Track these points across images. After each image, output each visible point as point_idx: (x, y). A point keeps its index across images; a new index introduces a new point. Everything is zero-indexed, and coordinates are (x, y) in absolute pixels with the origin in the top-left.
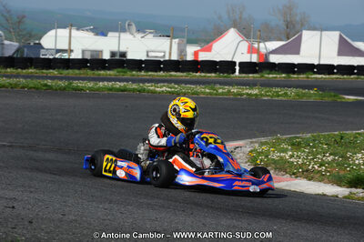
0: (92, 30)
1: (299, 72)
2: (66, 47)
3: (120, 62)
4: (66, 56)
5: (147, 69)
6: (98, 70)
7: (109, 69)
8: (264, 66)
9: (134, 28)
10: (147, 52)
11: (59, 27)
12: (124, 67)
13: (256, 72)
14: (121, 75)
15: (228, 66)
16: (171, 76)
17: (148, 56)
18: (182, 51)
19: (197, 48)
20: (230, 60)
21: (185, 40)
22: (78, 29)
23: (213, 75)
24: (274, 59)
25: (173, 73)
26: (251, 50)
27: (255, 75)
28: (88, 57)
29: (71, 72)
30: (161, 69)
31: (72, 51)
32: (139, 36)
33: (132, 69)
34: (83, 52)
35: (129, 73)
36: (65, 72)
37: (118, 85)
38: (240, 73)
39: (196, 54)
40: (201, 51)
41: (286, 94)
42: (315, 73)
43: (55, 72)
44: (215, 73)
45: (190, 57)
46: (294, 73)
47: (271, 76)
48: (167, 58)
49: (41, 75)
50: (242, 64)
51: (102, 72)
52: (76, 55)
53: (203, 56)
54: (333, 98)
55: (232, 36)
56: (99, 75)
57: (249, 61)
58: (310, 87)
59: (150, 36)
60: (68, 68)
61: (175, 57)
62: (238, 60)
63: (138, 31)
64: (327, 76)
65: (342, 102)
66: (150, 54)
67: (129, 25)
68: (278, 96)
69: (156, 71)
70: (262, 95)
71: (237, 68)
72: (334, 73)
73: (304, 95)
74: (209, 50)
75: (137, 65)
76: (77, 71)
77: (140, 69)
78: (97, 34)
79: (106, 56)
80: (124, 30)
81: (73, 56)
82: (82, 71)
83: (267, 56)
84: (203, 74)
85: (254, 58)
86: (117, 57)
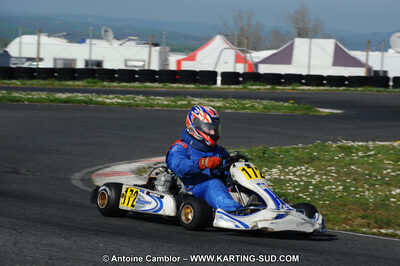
0: (65, 37)
1: (285, 84)
2: (34, 55)
3: (95, 72)
4: (34, 65)
5: (120, 80)
6: (66, 80)
7: (78, 80)
8: (253, 76)
9: (111, 34)
10: (126, 61)
11: (25, 33)
12: (94, 77)
13: (238, 83)
14: (91, 86)
15: (209, 77)
16: (146, 87)
17: (126, 65)
18: (164, 60)
19: (180, 57)
20: (212, 69)
21: (168, 49)
22: (49, 36)
23: (192, 86)
24: (263, 69)
25: (148, 84)
26: (238, 59)
27: (237, 87)
28: (60, 65)
29: (35, 83)
30: (135, 80)
31: (41, 60)
32: (116, 43)
33: (103, 80)
34: (55, 60)
35: (99, 84)
36: (29, 83)
37: (80, 96)
38: (223, 83)
39: (179, 63)
40: (184, 59)
41: (253, 106)
42: (303, 84)
43: (18, 83)
44: (194, 84)
45: (173, 67)
46: (280, 84)
47: (254, 87)
48: (146, 68)
50: (224, 75)
51: (70, 83)
52: (47, 64)
53: (187, 66)
54: (306, 112)
55: (218, 42)
56: (66, 86)
57: (232, 70)
58: (286, 100)
59: (133, 43)
60: (33, 78)
61: (155, 66)
62: (220, 70)
63: (117, 38)
64: (314, 88)
66: (129, 63)
67: (106, 31)
68: (244, 108)
69: (129, 82)
70: (226, 107)
71: (219, 79)
72: (324, 85)
73: (274, 107)
74: (192, 58)
75: (111, 75)
76: (42, 82)
77: (113, 80)
78: (71, 41)
79: (80, 65)
80: (99, 37)
81: (41, 65)
82: (47, 82)
83: (256, 65)
84: (181, 85)
85: (241, 69)
86: (90, 67)
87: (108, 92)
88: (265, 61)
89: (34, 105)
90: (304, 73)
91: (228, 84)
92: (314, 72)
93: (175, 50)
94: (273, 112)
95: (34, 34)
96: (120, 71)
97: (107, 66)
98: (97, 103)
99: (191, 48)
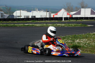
0: (27, 11)
2: (20, 15)
3: (34, 19)
4: (20, 18)
5: (40, 20)
6: (27, 21)
7: (30, 21)
8: (71, 18)
9: (37, 10)
10: (41, 16)
12: (34, 20)
13: (68, 20)
14: (33, 22)
15: (61, 19)
16: (46, 22)
17: (41, 17)
18: (50, 15)
19: (54, 14)
20: (61, 17)
21: (51, 12)
22: (23, 11)
23: (57, 21)
24: (74, 16)
25: (46, 21)
26: (68, 14)
28: (26, 17)
29: (20, 22)
30: (43, 20)
31: (21, 16)
32: (39, 12)
33: (36, 20)
34: (24, 16)
36: (19, 22)
37: (31, 24)
38: (64, 20)
39: (54, 16)
40: (55, 15)
41: (72, 25)
42: (84, 19)
43: (16, 22)
44: (57, 20)
45: (52, 17)
46: (78, 20)
47: (72, 21)
48: (46, 17)
49: (12, 23)
50: (64, 18)
51: (28, 21)
52: (23, 17)
53: (55, 16)
54: (85, 26)
55: (63, 10)
56: (27, 22)
57: (66, 17)
58: (80, 23)
59: (42, 11)
60: (19, 21)
61: (48, 17)
62: (63, 17)
63: (39, 10)
64: (87, 20)
65: (86, 27)
66: (42, 16)
67: (36, 9)
68: (70, 26)
69: (42, 21)
70: (65, 26)
71: (63, 19)
72: (89, 19)
73: (77, 25)
74: (57, 14)
75: (38, 19)
76: (22, 21)
77: (38, 20)
78: (28, 12)
79: (30, 17)
80: (34, 10)
81: (21, 18)
82: (23, 21)
83: (72, 15)
84: (54, 21)
85: (68, 16)
86: (32, 17)
87: (37, 23)
88: (74, 14)
89: (20, 27)
90: (84, 17)
91: (65, 20)
92: (86, 16)
93: (52, 13)
94: (76, 26)
95: (19, 10)
96: (40, 18)
97: (37, 17)
98: (35, 26)
99: (56, 12)
